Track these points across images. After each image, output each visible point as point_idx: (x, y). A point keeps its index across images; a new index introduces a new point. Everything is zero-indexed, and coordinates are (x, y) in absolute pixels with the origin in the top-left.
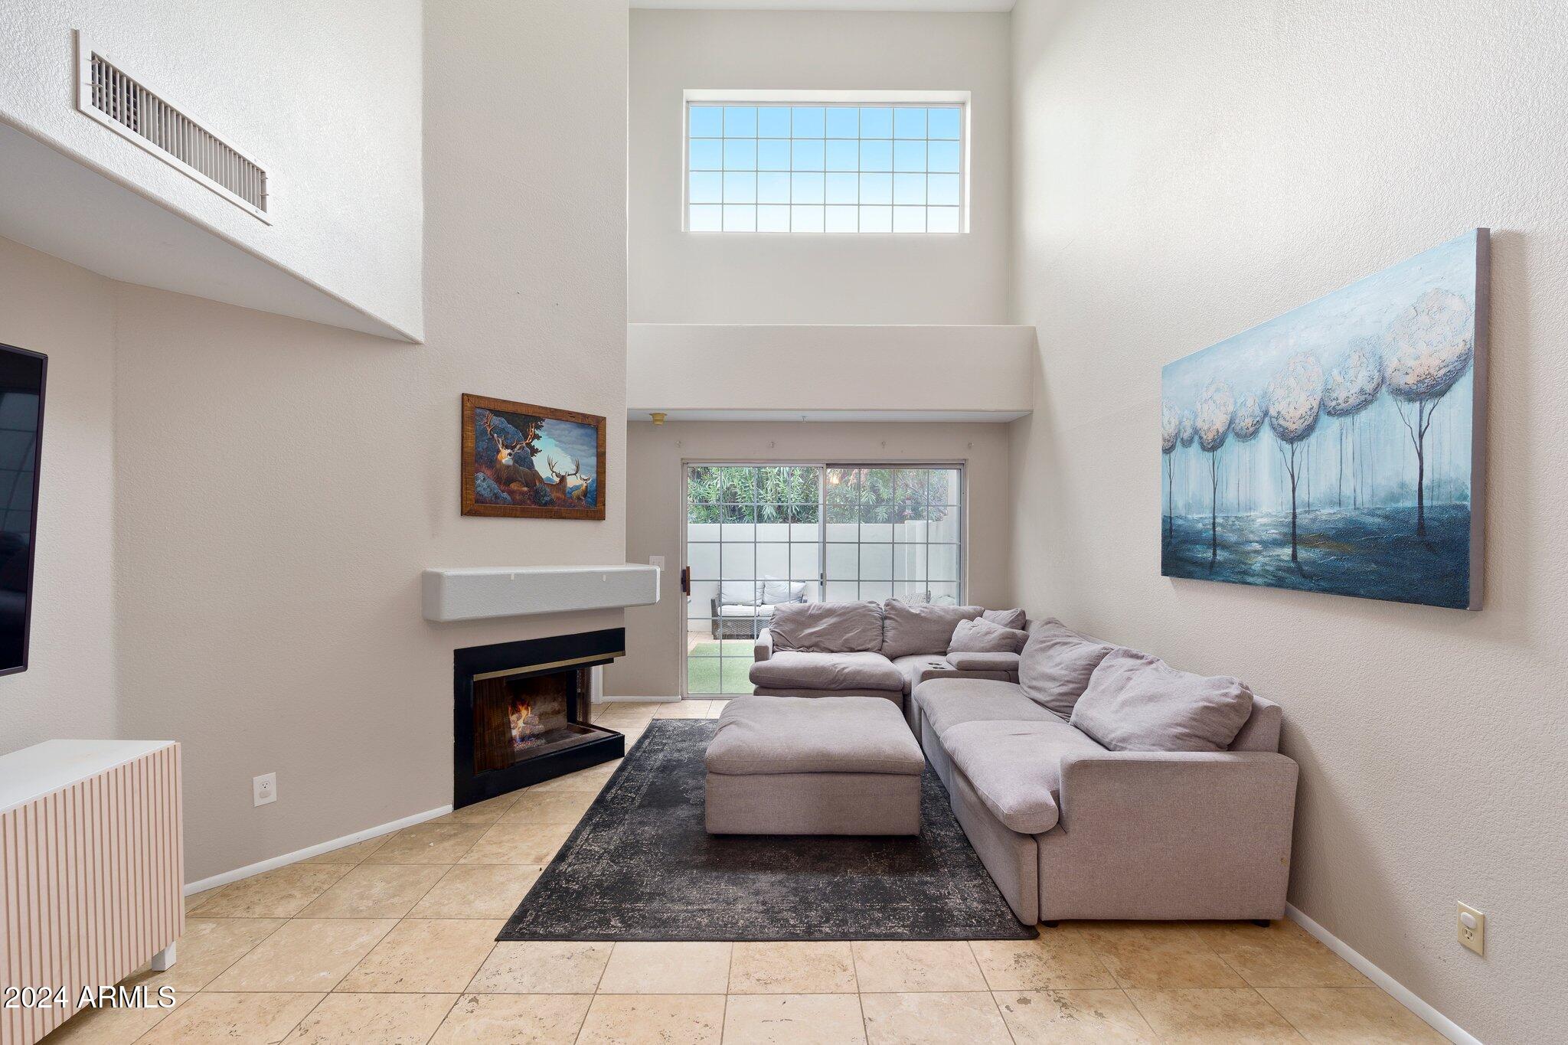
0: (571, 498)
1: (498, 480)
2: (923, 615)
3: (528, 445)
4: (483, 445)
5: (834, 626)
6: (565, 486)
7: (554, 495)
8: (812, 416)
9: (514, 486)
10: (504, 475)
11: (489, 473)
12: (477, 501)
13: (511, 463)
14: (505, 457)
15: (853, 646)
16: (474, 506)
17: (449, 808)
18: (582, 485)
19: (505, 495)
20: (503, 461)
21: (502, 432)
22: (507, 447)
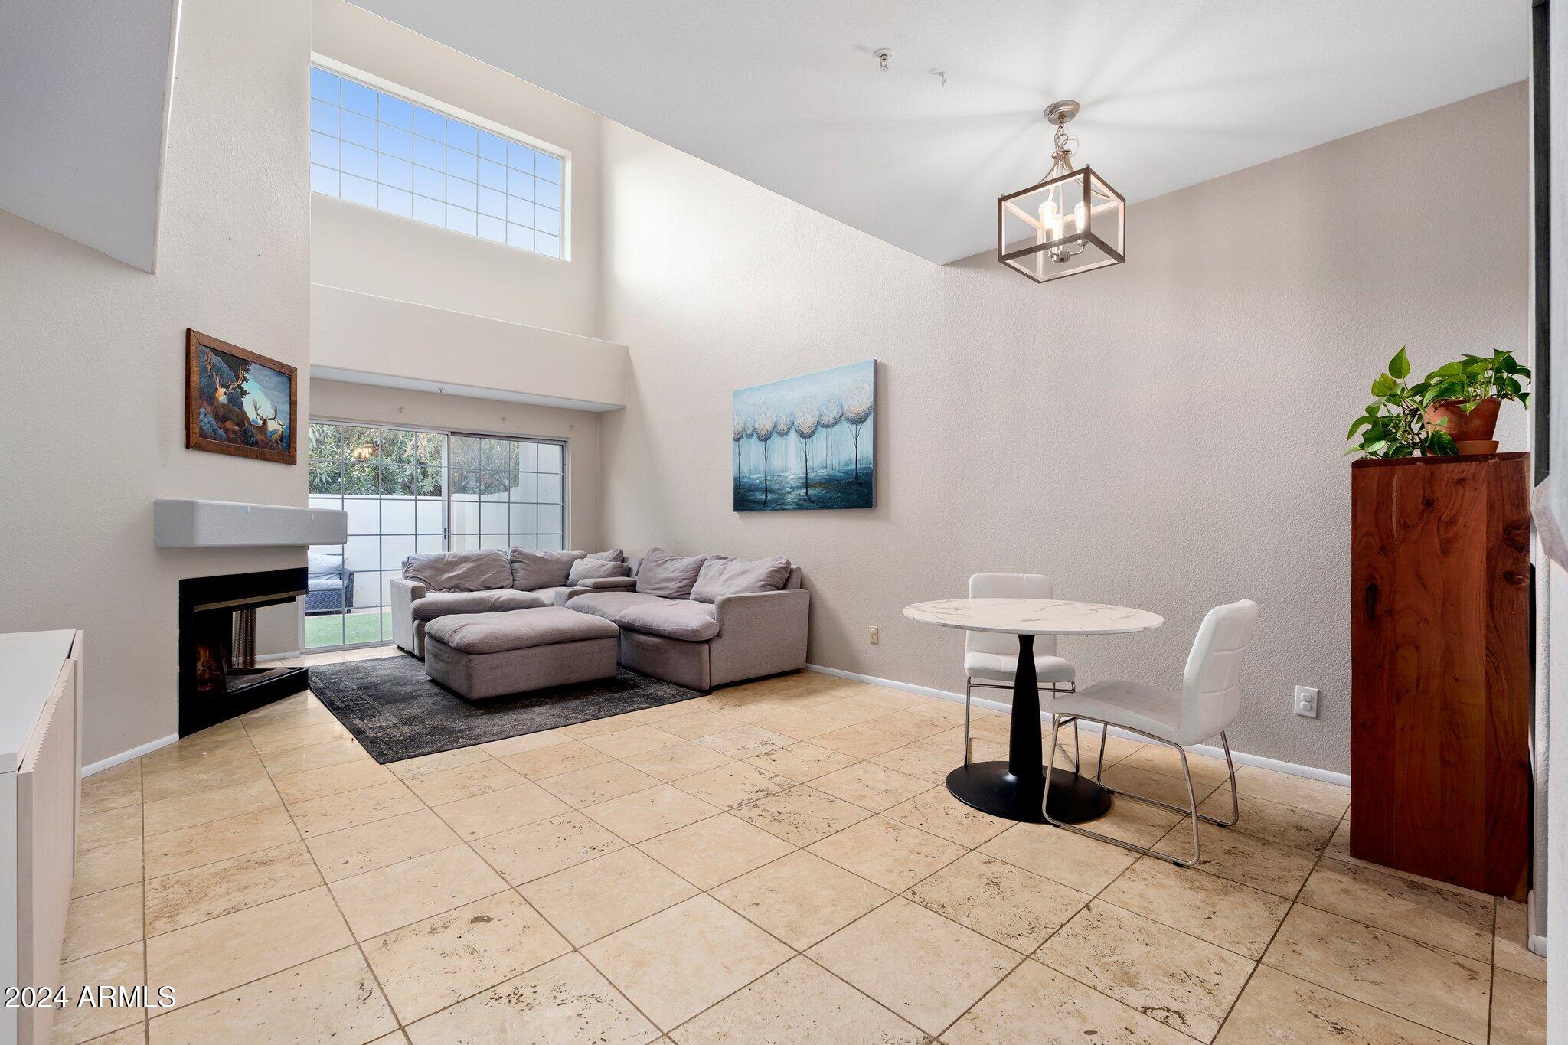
0: (271, 441)
1: (216, 417)
2: (546, 557)
3: (239, 386)
4: (205, 381)
5: (471, 570)
6: (266, 429)
7: (259, 437)
8: (449, 390)
9: (228, 424)
10: (221, 412)
11: (209, 409)
12: (201, 436)
13: (226, 402)
14: (221, 396)
15: (489, 585)
16: (195, 440)
17: (175, 736)
18: (278, 430)
19: (221, 432)
20: (220, 399)
21: (219, 370)
22: (223, 386)
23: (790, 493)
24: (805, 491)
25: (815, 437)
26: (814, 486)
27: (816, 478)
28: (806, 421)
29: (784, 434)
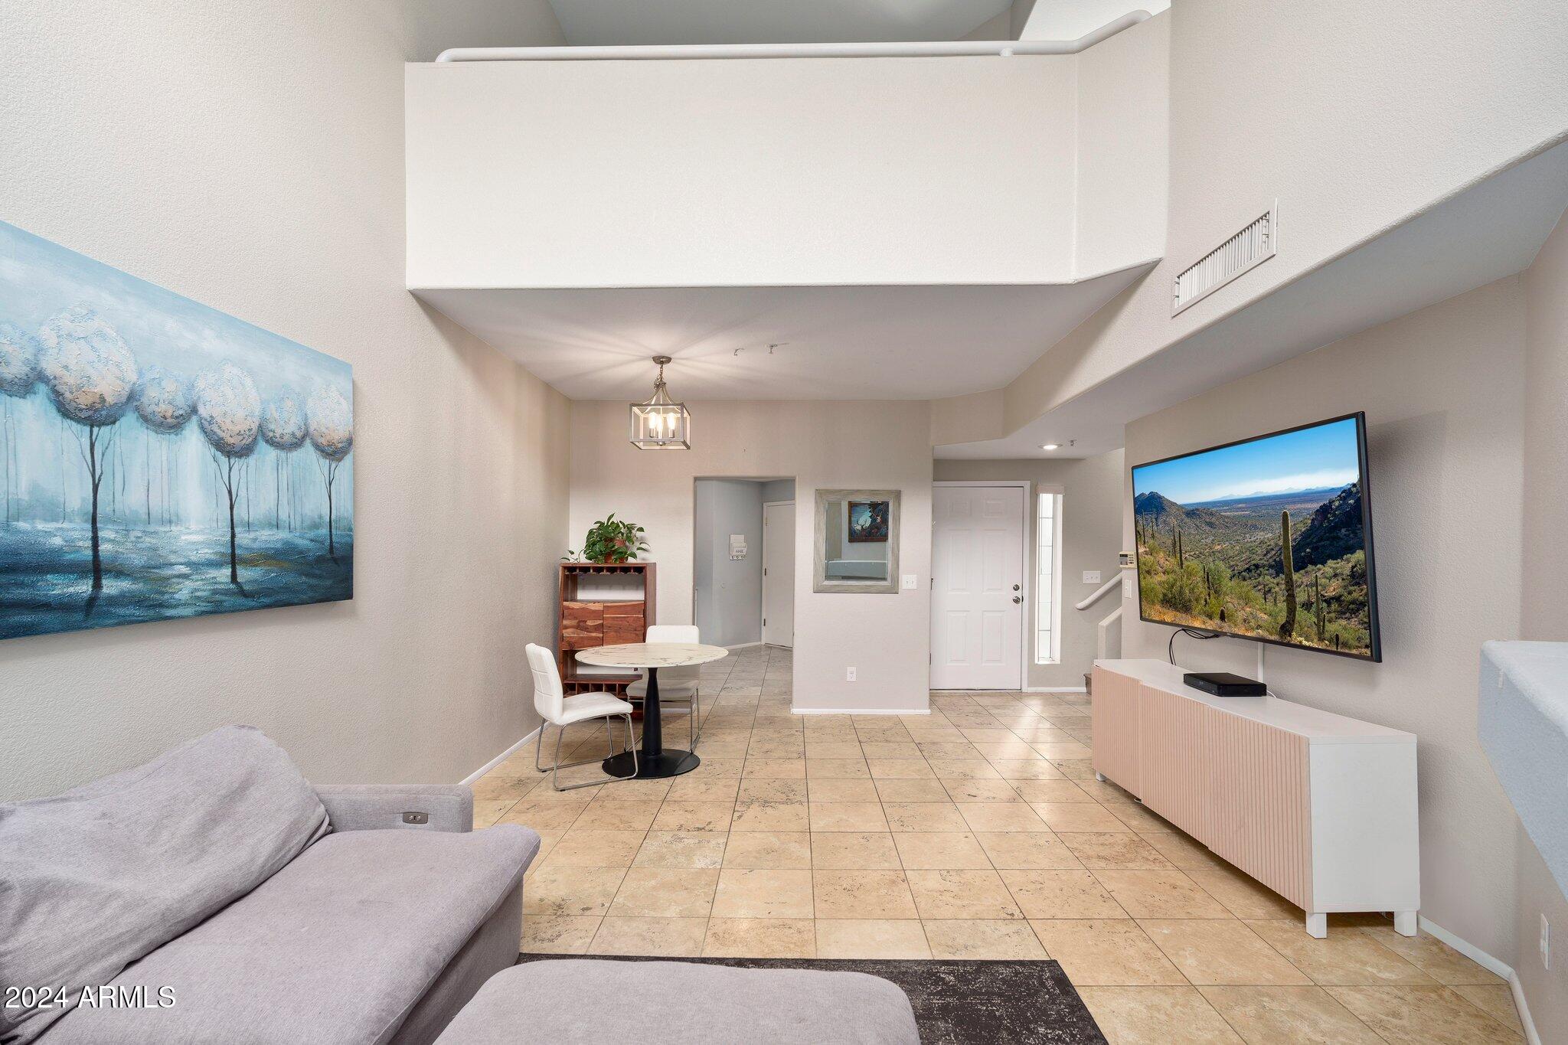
23: (185, 576)
24: (227, 571)
25: (252, 460)
26: (250, 562)
27: (256, 545)
28: (236, 419)
29: (170, 425)
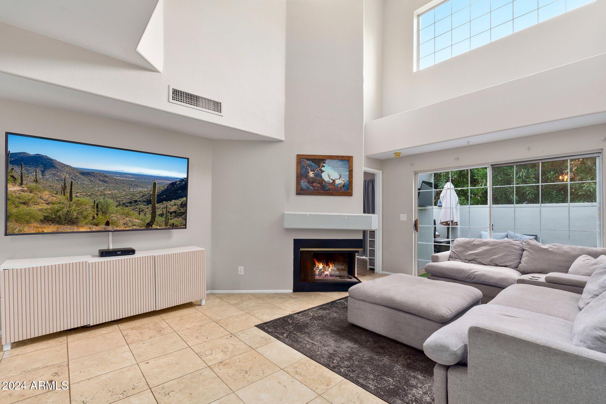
0: (337, 188)
1: (309, 182)
3: (320, 170)
4: (303, 171)
6: (335, 184)
7: (330, 187)
9: (314, 184)
10: (311, 181)
11: (305, 180)
12: (301, 190)
13: (313, 176)
14: (311, 174)
16: (300, 192)
17: (291, 291)
18: (342, 183)
19: (311, 187)
20: (311, 176)
21: (310, 166)
22: (312, 171)
